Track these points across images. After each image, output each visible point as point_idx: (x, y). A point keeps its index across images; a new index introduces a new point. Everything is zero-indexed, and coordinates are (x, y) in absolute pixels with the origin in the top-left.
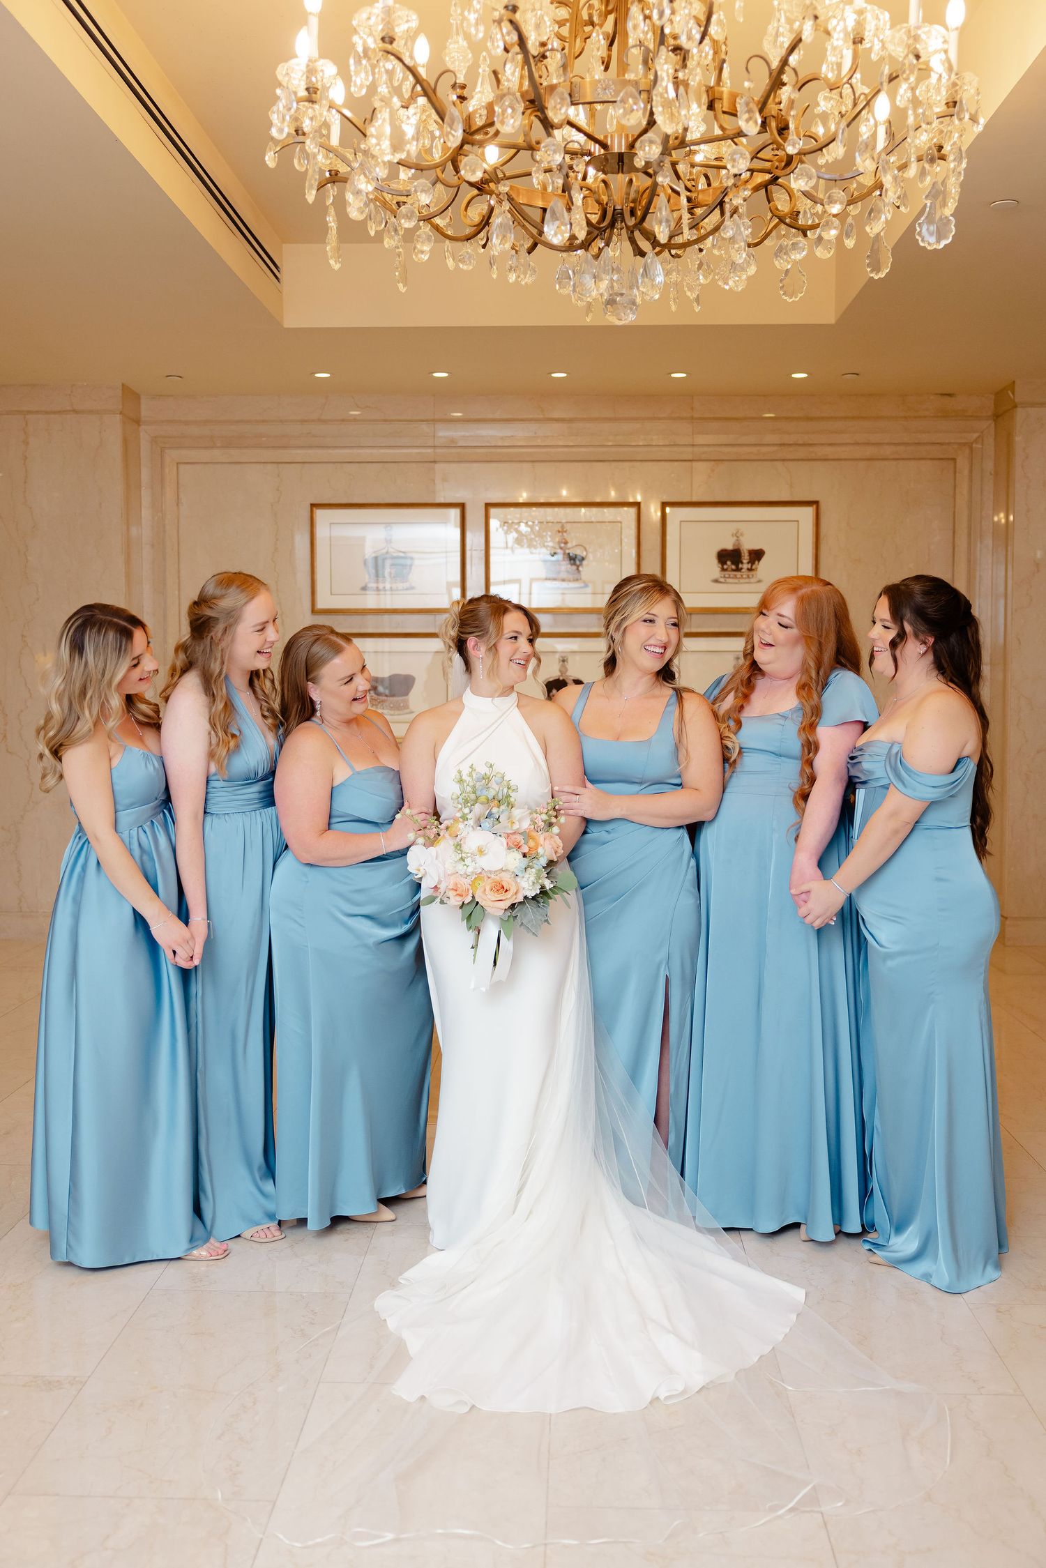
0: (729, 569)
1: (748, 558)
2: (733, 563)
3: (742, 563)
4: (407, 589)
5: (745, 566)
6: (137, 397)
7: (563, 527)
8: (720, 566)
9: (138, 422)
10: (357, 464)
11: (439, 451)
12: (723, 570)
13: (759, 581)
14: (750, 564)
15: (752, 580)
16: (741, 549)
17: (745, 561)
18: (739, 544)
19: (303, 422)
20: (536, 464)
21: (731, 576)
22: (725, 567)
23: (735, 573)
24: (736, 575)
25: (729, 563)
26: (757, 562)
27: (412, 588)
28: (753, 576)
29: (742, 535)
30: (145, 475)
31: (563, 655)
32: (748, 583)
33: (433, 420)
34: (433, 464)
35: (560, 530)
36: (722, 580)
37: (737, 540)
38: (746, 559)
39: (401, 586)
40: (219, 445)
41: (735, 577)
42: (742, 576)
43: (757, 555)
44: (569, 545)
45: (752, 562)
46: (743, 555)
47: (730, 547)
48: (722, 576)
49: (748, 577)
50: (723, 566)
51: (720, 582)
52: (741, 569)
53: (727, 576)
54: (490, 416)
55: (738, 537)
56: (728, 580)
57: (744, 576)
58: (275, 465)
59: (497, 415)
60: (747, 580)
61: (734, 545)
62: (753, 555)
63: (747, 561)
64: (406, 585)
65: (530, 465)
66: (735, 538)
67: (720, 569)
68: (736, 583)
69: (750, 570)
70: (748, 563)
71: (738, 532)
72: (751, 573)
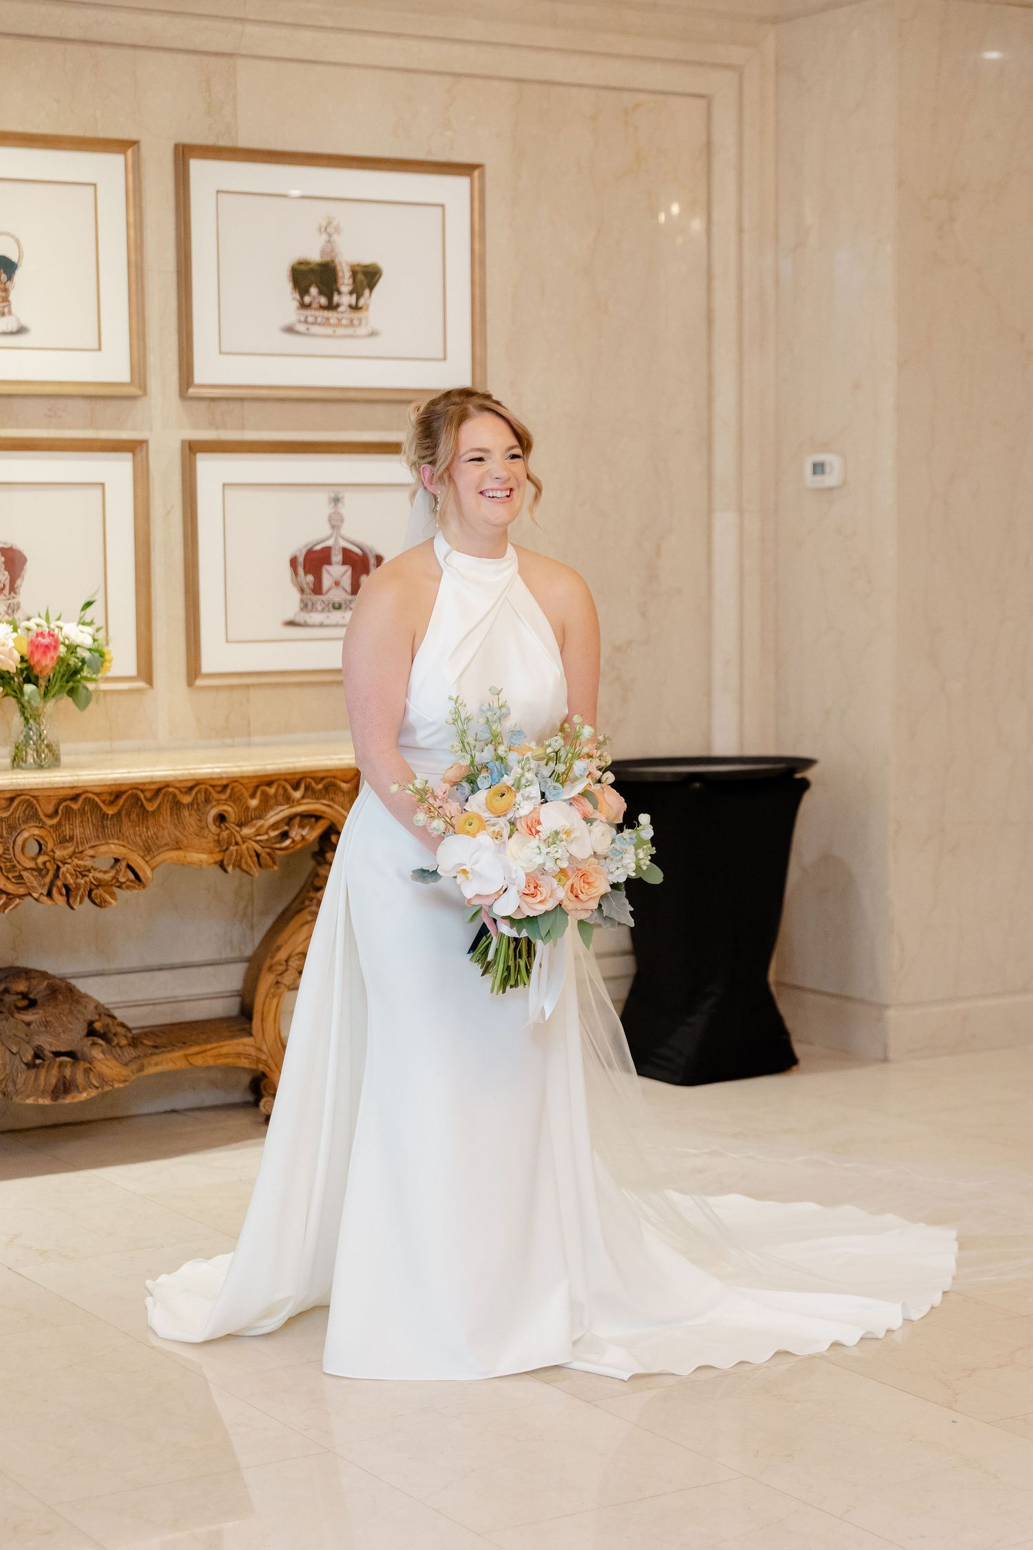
0: (315, 305)
1: (351, 281)
2: (321, 293)
3: (339, 293)
5: (345, 299)
8: (297, 296)
12: (304, 306)
13: (373, 334)
14: (354, 296)
15: (363, 331)
18: (332, 250)
21: (319, 320)
22: (307, 299)
24: (327, 319)
25: (314, 291)
26: (367, 292)
28: (360, 320)
29: (337, 230)
32: (351, 336)
37: (329, 241)
38: (345, 283)
41: (326, 322)
42: (340, 320)
43: (368, 277)
45: (357, 291)
48: (303, 319)
50: (302, 297)
51: (298, 333)
52: (338, 306)
53: (310, 319)
55: (330, 236)
56: (315, 329)
57: (344, 322)
60: (349, 331)
61: (323, 252)
62: (360, 277)
63: (350, 288)
66: (324, 237)
67: (295, 304)
69: (355, 308)
70: (351, 293)
71: (329, 223)
72: (356, 315)
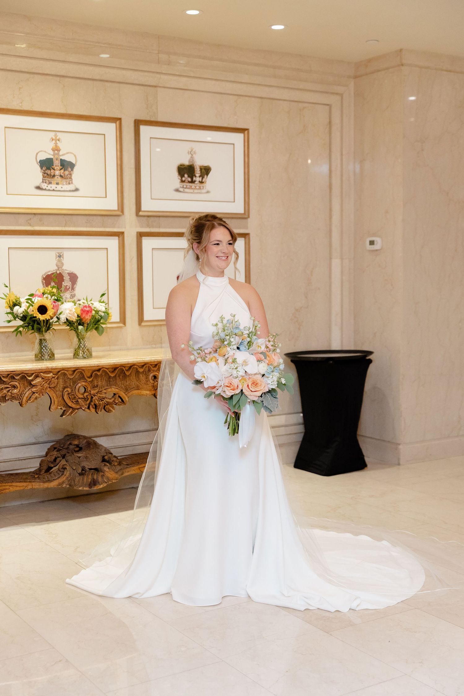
0: (186, 181)
1: (200, 172)
2: (189, 176)
3: (196, 176)
5: (198, 179)
7: (56, 135)
8: (180, 178)
12: (182, 181)
13: (208, 192)
14: (201, 178)
15: (204, 191)
16: (194, 165)
17: (197, 175)
18: (193, 160)
21: (188, 187)
22: (184, 179)
23: (191, 184)
24: (191, 186)
25: (186, 176)
26: (206, 176)
28: (203, 187)
29: (195, 153)
31: (60, 251)
32: (200, 193)
35: (54, 138)
36: (181, 190)
37: (192, 157)
38: (198, 173)
41: (191, 188)
42: (196, 187)
43: (206, 171)
44: (61, 153)
45: (202, 176)
46: (196, 169)
47: (187, 163)
48: (182, 186)
49: (200, 188)
50: (182, 178)
51: (180, 191)
52: (195, 181)
53: (185, 186)
55: (192, 155)
56: (186, 190)
57: (197, 187)
60: (199, 191)
61: (189, 161)
62: (203, 170)
63: (199, 175)
66: (190, 155)
67: (179, 181)
68: (192, 193)
69: (201, 182)
70: (200, 177)
71: (192, 150)
72: (202, 185)
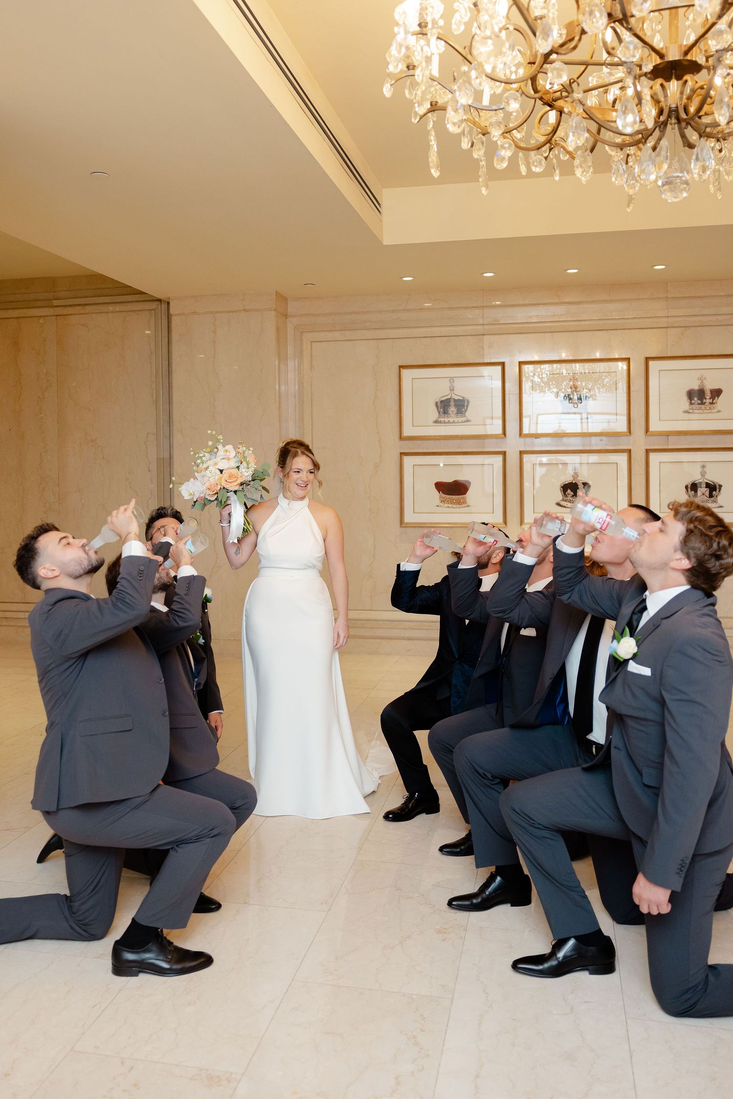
0: (696, 403)
1: (710, 395)
2: (698, 399)
3: (706, 399)
4: (465, 422)
5: (708, 401)
6: (285, 299)
7: (574, 376)
8: (689, 401)
9: (286, 316)
10: (430, 338)
11: (486, 327)
12: (691, 404)
13: (718, 411)
14: (711, 400)
15: (713, 411)
16: (705, 389)
17: (708, 397)
18: (703, 386)
19: (394, 311)
20: (555, 334)
21: (698, 408)
22: (693, 402)
23: (700, 406)
25: (696, 399)
26: (716, 398)
27: (468, 421)
28: (713, 407)
29: (705, 379)
30: (290, 350)
31: (576, 465)
32: (710, 413)
33: (482, 307)
34: (482, 336)
35: (572, 379)
36: (690, 411)
37: (702, 382)
38: (708, 395)
39: (460, 419)
40: (338, 329)
41: (701, 409)
43: (717, 393)
44: (578, 389)
45: (713, 398)
46: (706, 393)
47: (696, 388)
48: (691, 408)
49: (710, 408)
50: (691, 401)
52: (705, 403)
53: (695, 408)
54: (522, 302)
55: (702, 380)
56: (695, 411)
57: (707, 408)
58: (375, 341)
59: (527, 302)
60: (709, 411)
61: (700, 386)
62: (713, 393)
64: (464, 419)
65: (550, 334)
66: (700, 381)
67: (689, 404)
68: (701, 413)
69: (712, 403)
70: (710, 398)
